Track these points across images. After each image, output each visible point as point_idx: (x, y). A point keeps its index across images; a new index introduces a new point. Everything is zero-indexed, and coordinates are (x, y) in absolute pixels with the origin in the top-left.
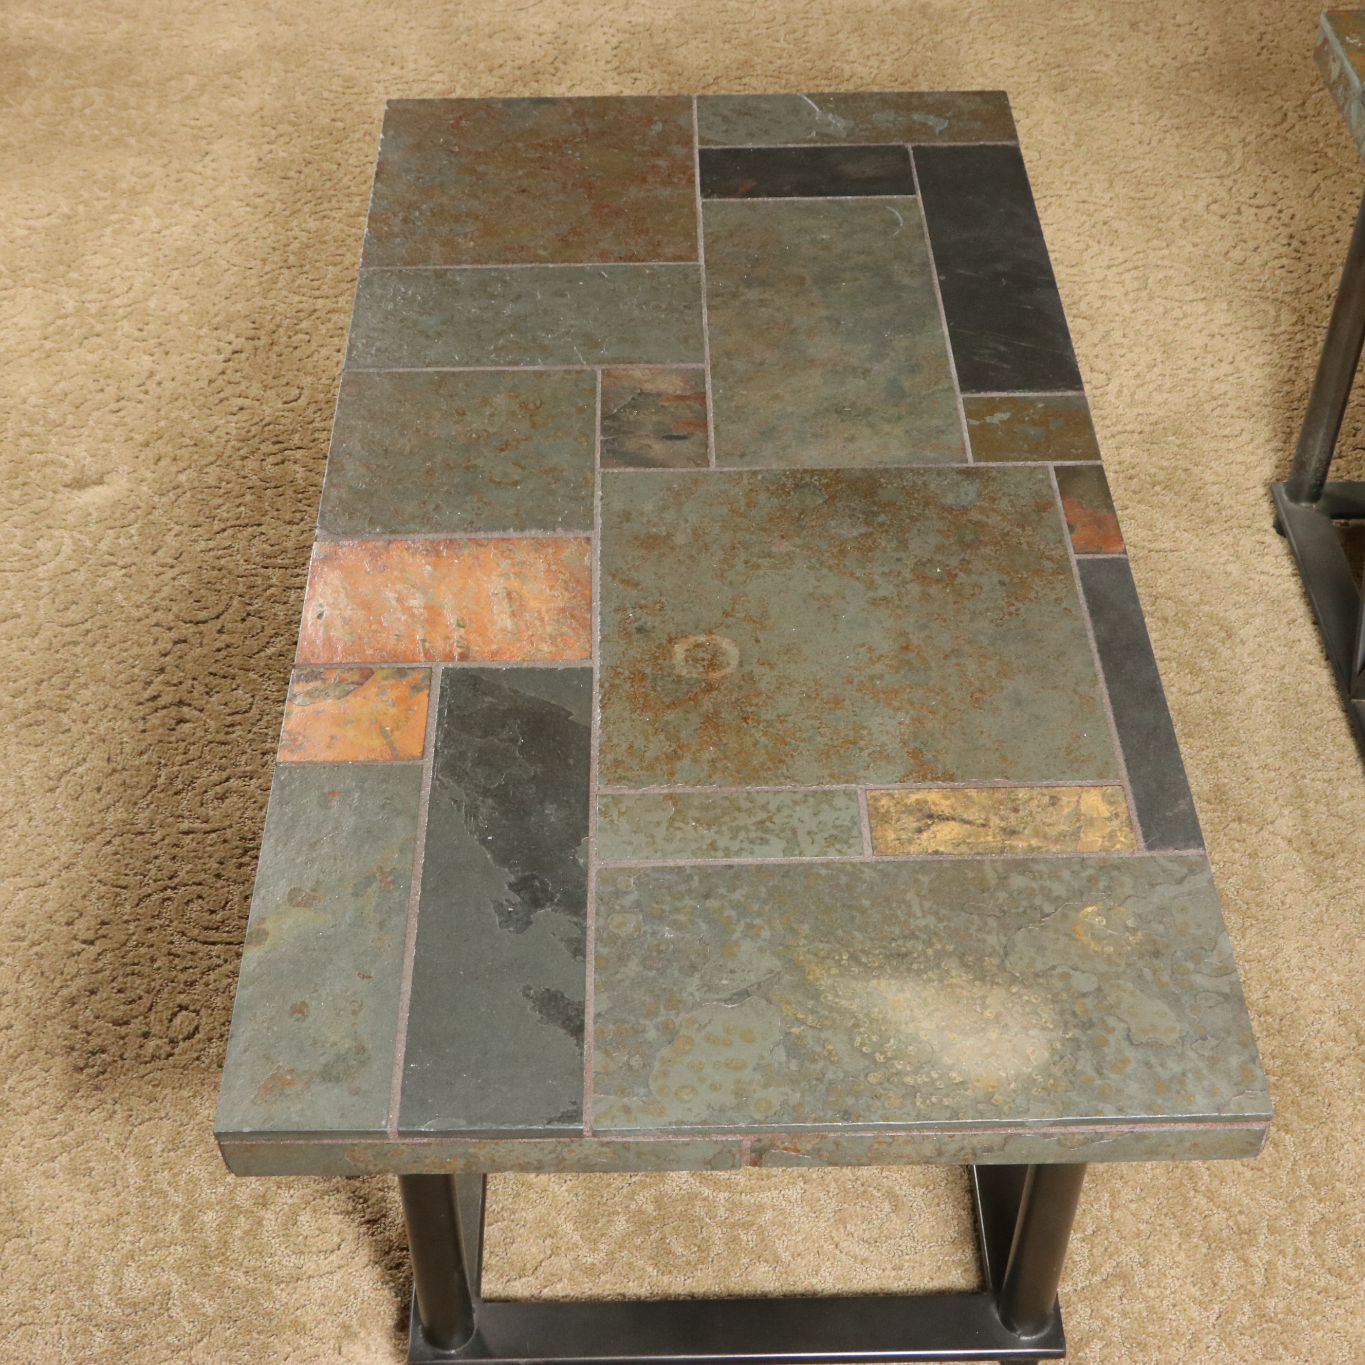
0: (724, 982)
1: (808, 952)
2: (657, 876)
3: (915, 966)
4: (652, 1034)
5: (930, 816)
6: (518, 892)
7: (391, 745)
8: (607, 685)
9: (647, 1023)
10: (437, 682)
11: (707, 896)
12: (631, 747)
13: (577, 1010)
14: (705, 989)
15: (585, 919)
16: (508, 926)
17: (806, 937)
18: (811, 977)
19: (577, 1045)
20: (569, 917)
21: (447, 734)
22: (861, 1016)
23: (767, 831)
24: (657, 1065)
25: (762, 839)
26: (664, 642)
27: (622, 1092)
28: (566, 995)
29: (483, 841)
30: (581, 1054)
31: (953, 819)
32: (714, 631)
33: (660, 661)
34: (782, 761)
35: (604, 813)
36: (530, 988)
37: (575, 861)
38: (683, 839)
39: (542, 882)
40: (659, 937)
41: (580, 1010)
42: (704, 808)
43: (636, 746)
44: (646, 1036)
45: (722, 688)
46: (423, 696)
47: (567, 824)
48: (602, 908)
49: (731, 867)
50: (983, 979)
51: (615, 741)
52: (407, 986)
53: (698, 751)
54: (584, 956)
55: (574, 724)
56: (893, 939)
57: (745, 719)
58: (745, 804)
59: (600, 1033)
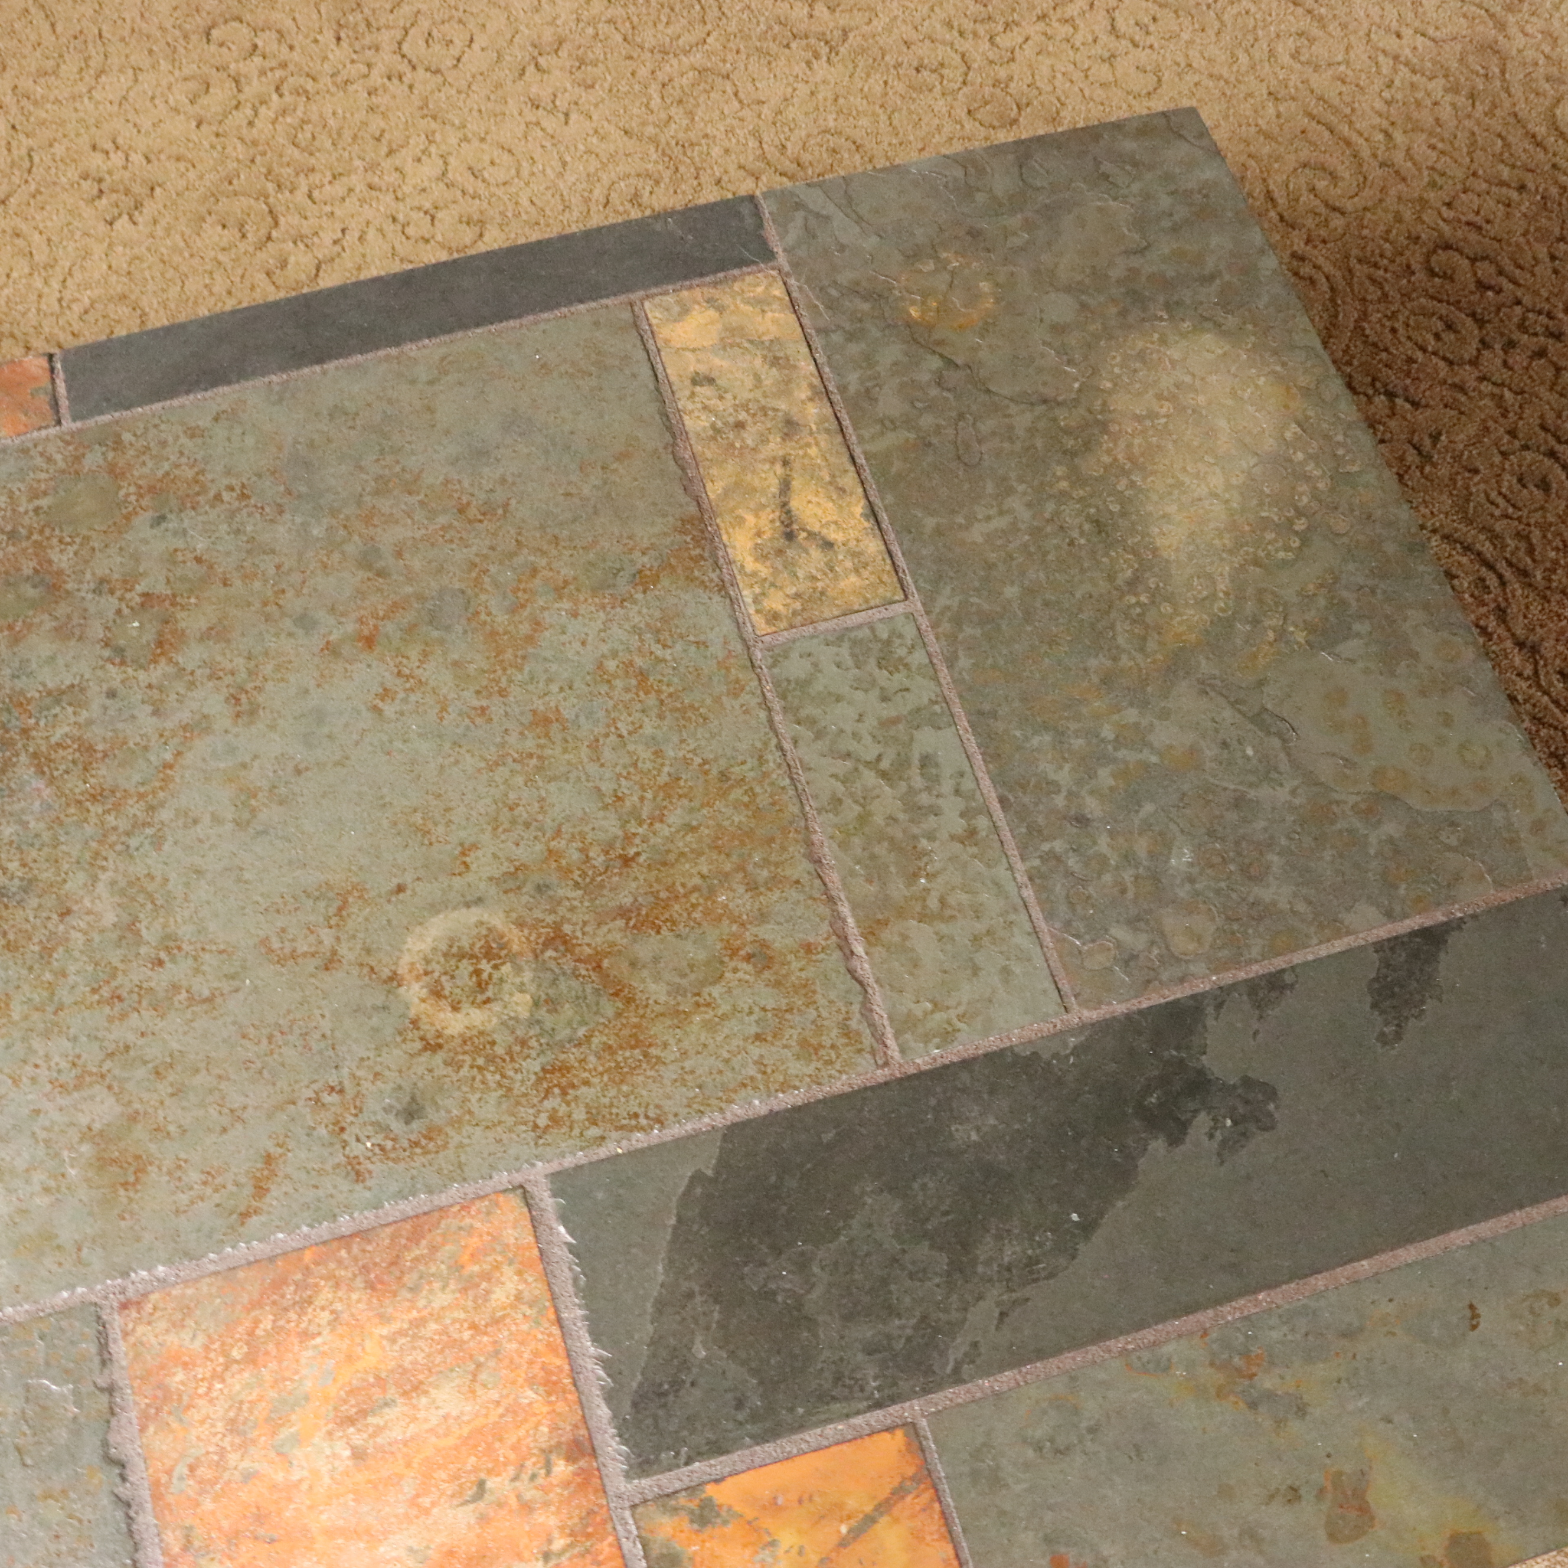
0: (1250, 752)
1: (1142, 650)
2: (1063, 909)
3: (1115, 508)
4: (1391, 828)
5: (790, 536)
6: (1184, 1127)
7: (884, 1507)
8: (594, 1132)
9: (1373, 840)
10: (671, 1480)
11: (1082, 821)
12: (758, 1037)
13: (1392, 949)
14: (1274, 775)
15: (1204, 995)
16: (1270, 1115)
17: (1115, 659)
18: (1193, 637)
19: (1459, 928)
20: (1210, 1022)
21: (824, 1398)
22: (1237, 560)
23: (902, 763)
24: (1442, 808)
25: (923, 766)
26: (439, 1058)
27: (1512, 841)
28: (1373, 975)
29: (1087, 1228)
30: (1474, 917)
31: (784, 504)
32: (386, 973)
33: (500, 1050)
34: (724, 776)
35: (947, 1036)
36: (1382, 1034)
37: (1076, 1051)
38: (966, 889)
39: (1147, 1090)
40: (1195, 871)
41: (1387, 947)
42: (876, 871)
43: (753, 1030)
44: (1396, 836)
45: (550, 919)
46: (720, 1494)
47: (991, 1092)
48: (1165, 976)
49: (1003, 801)
50: (1104, 426)
51: (752, 1071)
52: (1460, 1237)
53: (734, 920)
54: (1283, 971)
55: (723, 1163)
56: (1071, 543)
57: (627, 861)
58: (851, 811)
59: (1420, 904)
